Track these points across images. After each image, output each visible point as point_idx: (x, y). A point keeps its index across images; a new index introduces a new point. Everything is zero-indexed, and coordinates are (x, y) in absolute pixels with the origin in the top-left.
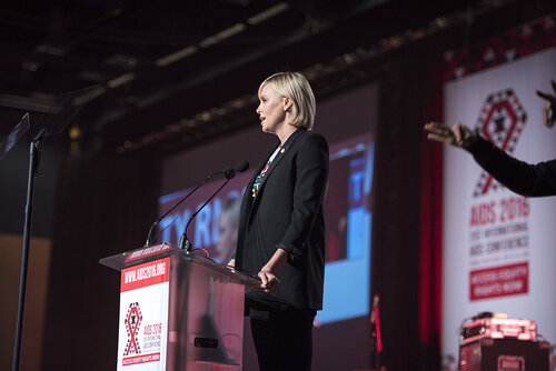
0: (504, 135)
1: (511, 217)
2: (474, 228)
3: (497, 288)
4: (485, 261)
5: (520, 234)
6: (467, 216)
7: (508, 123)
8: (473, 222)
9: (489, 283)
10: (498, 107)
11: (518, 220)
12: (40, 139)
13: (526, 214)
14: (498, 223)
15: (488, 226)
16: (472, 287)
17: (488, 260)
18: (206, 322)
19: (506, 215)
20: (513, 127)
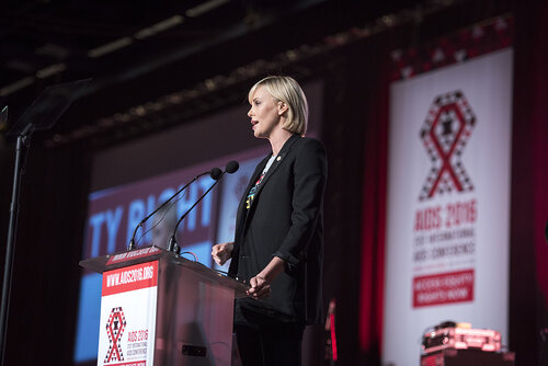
0: (451, 138)
1: (458, 222)
2: (419, 233)
3: (441, 295)
4: (429, 267)
5: (466, 240)
6: (411, 221)
7: (456, 126)
8: (418, 227)
9: (433, 290)
10: (446, 109)
11: (465, 225)
12: (27, 134)
13: (473, 220)
14: (443, 229)
15: (434, 231)
16: (416, 294)
17: (432, 266)
18: (194, 329)
19: (452, 220)
20: (461, 130)
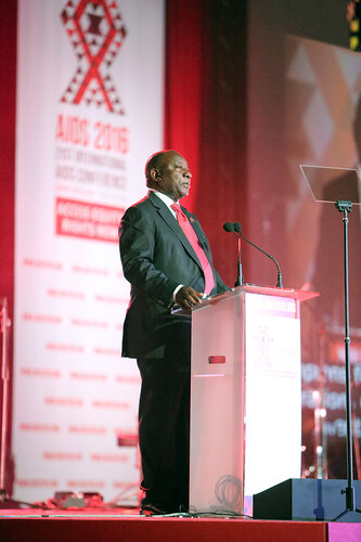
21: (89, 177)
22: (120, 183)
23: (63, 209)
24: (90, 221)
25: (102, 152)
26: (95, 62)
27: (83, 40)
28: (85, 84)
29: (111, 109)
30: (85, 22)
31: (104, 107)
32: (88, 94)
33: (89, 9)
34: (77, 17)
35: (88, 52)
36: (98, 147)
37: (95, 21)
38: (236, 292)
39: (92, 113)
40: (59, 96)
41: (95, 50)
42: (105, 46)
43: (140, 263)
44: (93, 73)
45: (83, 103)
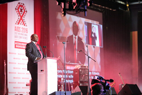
21: (21, 37)
22: (26, 38)
23: (16, 43)
24: (21, 45)
25: (23, 33)
26: (21, 17)
27: (19, 13)
28: (20, 21)
29: (25, 25)
30: (20, 10)
31: (23, 25)
32: (20, 23)
33: (20, 8)
34: (18, 9)
35: (20, 15)
36: (22, 32)
37: (21, 10)
38: (46, 58)
39: (21, 26)
40: (15, 23)
41: (21, 15)
42: (23, 14)
43: (29, 53)
44: (21, 19)
45: (19, 24)
